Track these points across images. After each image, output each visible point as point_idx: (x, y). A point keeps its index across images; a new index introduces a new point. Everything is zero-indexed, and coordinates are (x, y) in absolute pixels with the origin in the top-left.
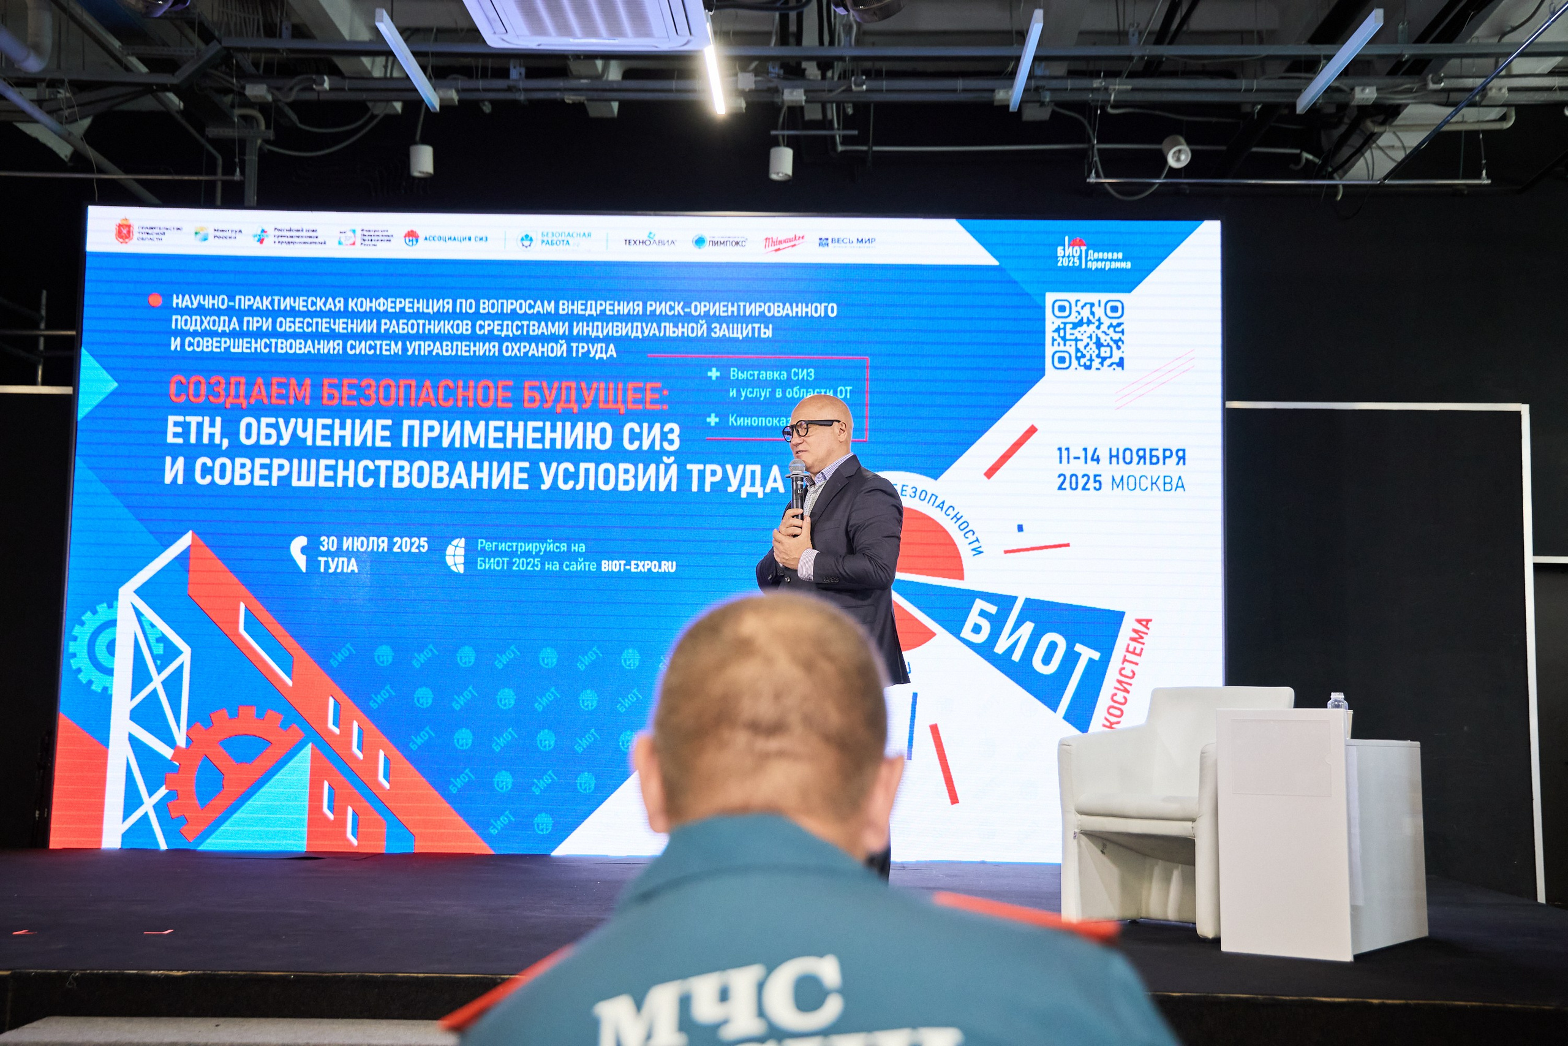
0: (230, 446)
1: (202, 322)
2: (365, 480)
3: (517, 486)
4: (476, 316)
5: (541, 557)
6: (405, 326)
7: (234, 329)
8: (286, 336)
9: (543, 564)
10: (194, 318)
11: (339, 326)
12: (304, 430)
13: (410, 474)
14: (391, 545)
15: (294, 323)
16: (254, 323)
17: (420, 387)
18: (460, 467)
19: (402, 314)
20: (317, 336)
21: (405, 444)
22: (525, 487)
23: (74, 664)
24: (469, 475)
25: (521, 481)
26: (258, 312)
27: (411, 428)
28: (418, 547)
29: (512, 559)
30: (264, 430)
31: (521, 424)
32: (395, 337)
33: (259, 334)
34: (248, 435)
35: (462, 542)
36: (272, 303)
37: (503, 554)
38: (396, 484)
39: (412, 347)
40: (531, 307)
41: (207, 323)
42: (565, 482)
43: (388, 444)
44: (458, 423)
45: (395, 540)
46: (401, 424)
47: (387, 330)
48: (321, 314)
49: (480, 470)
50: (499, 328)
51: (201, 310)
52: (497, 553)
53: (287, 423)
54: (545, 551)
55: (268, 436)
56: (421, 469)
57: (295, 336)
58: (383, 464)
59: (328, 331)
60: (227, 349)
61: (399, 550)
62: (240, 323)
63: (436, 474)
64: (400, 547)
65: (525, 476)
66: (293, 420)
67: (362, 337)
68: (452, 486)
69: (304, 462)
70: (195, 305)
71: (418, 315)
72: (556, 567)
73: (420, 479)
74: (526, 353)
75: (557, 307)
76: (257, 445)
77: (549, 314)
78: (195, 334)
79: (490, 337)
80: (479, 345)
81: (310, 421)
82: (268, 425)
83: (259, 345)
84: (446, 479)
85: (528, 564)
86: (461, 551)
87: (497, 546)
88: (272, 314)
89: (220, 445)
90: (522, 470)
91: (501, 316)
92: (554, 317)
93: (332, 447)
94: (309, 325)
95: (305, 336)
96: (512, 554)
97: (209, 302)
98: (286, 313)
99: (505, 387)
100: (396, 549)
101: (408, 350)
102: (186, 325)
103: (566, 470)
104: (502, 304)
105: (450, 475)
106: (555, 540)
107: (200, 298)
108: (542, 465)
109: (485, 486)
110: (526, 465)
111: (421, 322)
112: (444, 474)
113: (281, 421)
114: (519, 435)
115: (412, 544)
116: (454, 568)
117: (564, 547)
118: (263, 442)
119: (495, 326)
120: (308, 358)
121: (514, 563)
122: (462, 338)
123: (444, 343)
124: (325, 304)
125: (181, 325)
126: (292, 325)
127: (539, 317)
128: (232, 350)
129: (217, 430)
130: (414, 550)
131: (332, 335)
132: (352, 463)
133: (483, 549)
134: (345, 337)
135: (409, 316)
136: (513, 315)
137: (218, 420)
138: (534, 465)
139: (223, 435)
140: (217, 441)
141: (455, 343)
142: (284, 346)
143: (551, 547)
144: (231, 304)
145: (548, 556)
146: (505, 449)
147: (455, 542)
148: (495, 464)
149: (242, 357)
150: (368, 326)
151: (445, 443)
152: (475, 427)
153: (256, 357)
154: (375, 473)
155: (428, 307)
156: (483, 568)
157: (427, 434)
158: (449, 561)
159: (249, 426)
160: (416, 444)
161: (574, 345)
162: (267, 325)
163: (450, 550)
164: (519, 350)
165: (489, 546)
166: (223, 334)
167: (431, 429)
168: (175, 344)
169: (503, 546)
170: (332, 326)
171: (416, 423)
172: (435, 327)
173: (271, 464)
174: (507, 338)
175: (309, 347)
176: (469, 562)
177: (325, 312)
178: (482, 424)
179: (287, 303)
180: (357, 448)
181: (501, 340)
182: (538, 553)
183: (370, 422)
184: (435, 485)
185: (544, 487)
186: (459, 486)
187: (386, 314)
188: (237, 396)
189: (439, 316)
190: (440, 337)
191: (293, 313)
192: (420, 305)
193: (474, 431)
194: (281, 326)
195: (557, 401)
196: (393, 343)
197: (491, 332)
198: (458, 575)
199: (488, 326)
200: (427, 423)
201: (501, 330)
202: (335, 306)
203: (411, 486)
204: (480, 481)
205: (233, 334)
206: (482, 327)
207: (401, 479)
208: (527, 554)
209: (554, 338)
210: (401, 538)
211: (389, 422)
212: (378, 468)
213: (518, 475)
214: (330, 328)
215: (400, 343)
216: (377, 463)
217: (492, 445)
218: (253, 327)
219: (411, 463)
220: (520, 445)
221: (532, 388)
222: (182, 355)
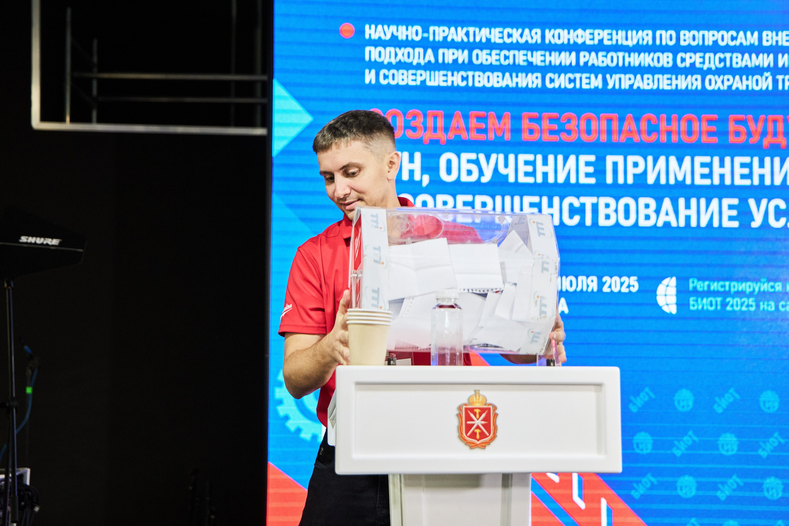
0: (431, 182)
1: (396, 55)
2: (571, 217)
3: (727, 224)
4: (676, 50)
5: (756, 297)
6: (604, 59)
7: (429, 62)
8: (483, 68)
9: (758, 306)
10: (388, 49)
11: (537, 58)
12: (506, 166)
13: (616, 211)
14: (601, 284)
15: (490, 54)
16: (449, 55)
17: (622, 120)
18: (667, 203)
19: (600, 47)
20: (514, 69)
21: (609, 180)
22: (735, 224)
23: (282, 410)
24: (676, 212)
25: (731, 218)
26: (454, 45)
27: (615, 164)
28: (629, 286)
29: (725, 299)
30: (465, 166)
31: (727, 160)
32: (594, 70)
33: (455, 66)
34: (449, 171)
35: (673, 281)
36: (467, 34)
37: (716, 293)
38: (602, 222)
39: (613, 81)
40: (733, 38)
41: (402, 54)
42: (777, 219)
43: (592, 181)
44: (662, 159)
45: (604, 279)
46: (604, 159)
47: (586, 63)
48: (518, 46)
49: (688, 206)
50: (701, 60)
51: (395, 42)
52: (709, 293)
53: (488, 158)
54: (760, 288)
55: (469, 172)
56: (627, 207)
57: (491, 68)
58: (588, 201)
59: (525, 64)
60: (423, 82)
61: (608, 290)
62: (436, 56)
63: (643, 211)
64: (610, 287)
65: (734, 213)
66: (493, 157)
67: (561, 69)
68: (660, 224)
69: (508, 199)
70: (388, 37)
71: (617, 48)
72: (771, 307)
73: (627, 217)
74: (730, 87)
75: (760, 39)
76: (458, 182)
77: (752, 45)
78: (389, 66)
79: (692, 70)
80: (682, 77)
81: (511, 157)
82: (469, 161)
83: (456, 79)
84: (653, 216)
85: (742, 304)
86: (673, 291)
87: (709, 286)
88: (469, 46)
89: (421, 182)
90: (731, 207)
91: (703, 49)
92: (758, 49)
93: (535, 184)
94: (506, 58)
95: (502, 69)
96: (726, 294)
97: (402, 32)
98: (481, 46)
99: (709, 121)
100: (606, 289)
101: (607, 84)
102: (380, 56)
103: (777, 207)
104: (703, 36)
105: (658, 212)
106: (769, 280)
107: (393, 28)
108: (752, 202)
109: (694, 224)
110: (735, 201)
111: (621, 54)
112: (651, 211)
113: (482, 157)
114: (727, 170)
115: (622, 284)
116: (666, 309)
117: (778, 287)
118: (465, 178)
119: (697, 58)
120: (506, 90)
121: (727, 305)
122: (663, 70)
123: (646, 76)
124: (521, 35)
125: (375, 56)
126: (489, 57)
127: (742, 50)
128: (428, 83)
129: (417, 166)
130: (624, 290)
131: (530, 68)
132: (556, 200)
133: (695, 288)
134: (544, 70)
135: (608, 49)
136: (715, 48)
137: (418, 156)
138: (744, 201)
139: (424, 170)
140: (417, 177)
141: (656, 76)
142: (481, 79)
143: (766, 287)
144: (426, 35)
145: (762, 296)
146: (712, 186)
147: (666, 281)
148: (703, 201)
149: (438, 89)
150: (568, 59)
151: (651, 180)
152: (680, 161)
153: (453, 89)
154: (581, 211)
155: (627, 39)
156: (695, 308)
157: (631, 171)
158: (661, 300)
159: (449, 162)
160: (621, 181)
161: (780, 77)
162: (462, 56)
163: (661, 289)
164: (723, 82)
165: (701, 286)
166: (418, 67)
167: (636, 165)
168: (370, 77)
169: (715, 286)
170: (530, 59)
171: (620, 159)
172: (635, 60)
173: (473, 201)
174: (710, 71)
175: (507, 81)
176: (682, 304)
177: (522, 45)
178: (687, 160)
179: (483, 34)
180: (561, 185)
181: (704, 73)
182: (751, 294)
183: (572, 158)
184: (643, 223)
185: (755, 224)
186: (667, 225)
187: (584, 47)
188: (435, 129)
189: (639, 49)
190: (641, 70)
191: (489, 45)
192: (619, 37)
193: (680, 166)
194: (477, 59)
195: (764, 134)
196: (593, 76)
197: (693, 65)
198: (669, 317)
199: (690, 58)
200: (631, 159)
201: (703, 63)
202: (532, 38)
203: (617, 224)
204: (688, 218)
205: (429, 67)
206: (683, 60)
207: (608, 217)
208: (740, 294)
209: (758, 70)
210: (611, 277)
211: (592, 158)
212: (583, 205)
213: (727, 213)
214: (527, 61)
215: (600, 76)
216: (583, 199)
217: (698, 181)
218: (449, 59)
219: (617, 199)
220: (728, 182)
221: (738, 121)
222: (378, 86)
